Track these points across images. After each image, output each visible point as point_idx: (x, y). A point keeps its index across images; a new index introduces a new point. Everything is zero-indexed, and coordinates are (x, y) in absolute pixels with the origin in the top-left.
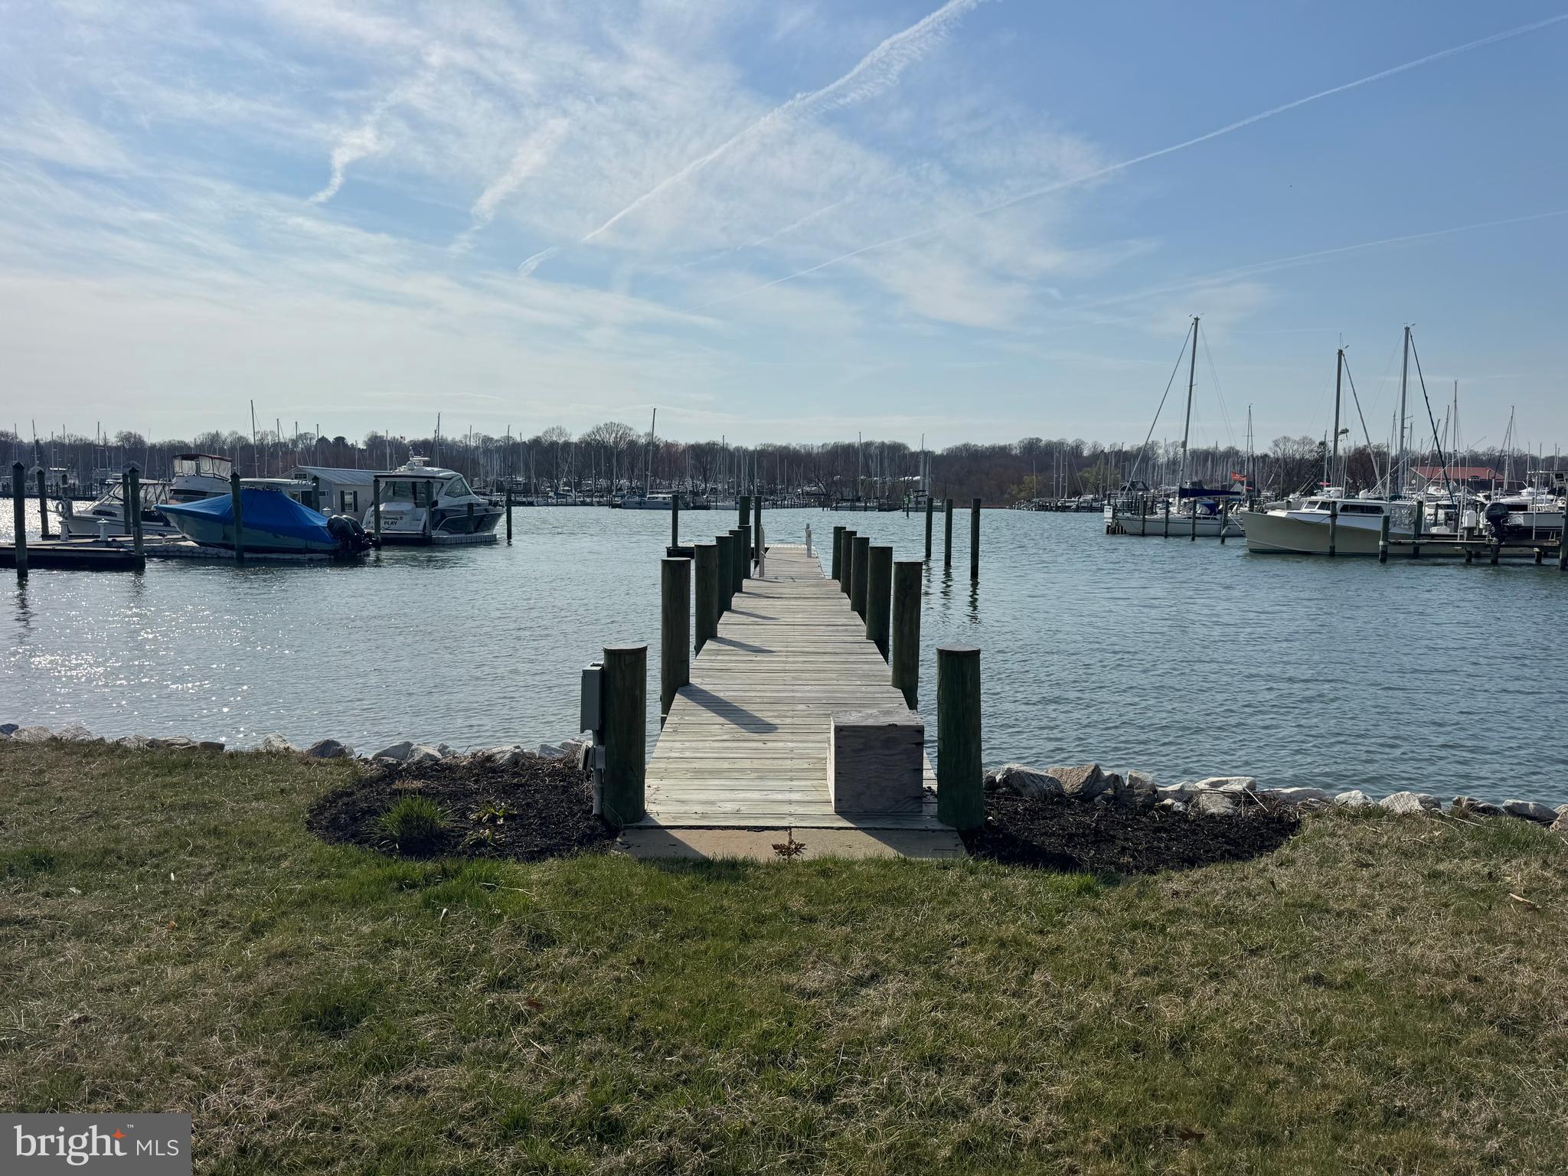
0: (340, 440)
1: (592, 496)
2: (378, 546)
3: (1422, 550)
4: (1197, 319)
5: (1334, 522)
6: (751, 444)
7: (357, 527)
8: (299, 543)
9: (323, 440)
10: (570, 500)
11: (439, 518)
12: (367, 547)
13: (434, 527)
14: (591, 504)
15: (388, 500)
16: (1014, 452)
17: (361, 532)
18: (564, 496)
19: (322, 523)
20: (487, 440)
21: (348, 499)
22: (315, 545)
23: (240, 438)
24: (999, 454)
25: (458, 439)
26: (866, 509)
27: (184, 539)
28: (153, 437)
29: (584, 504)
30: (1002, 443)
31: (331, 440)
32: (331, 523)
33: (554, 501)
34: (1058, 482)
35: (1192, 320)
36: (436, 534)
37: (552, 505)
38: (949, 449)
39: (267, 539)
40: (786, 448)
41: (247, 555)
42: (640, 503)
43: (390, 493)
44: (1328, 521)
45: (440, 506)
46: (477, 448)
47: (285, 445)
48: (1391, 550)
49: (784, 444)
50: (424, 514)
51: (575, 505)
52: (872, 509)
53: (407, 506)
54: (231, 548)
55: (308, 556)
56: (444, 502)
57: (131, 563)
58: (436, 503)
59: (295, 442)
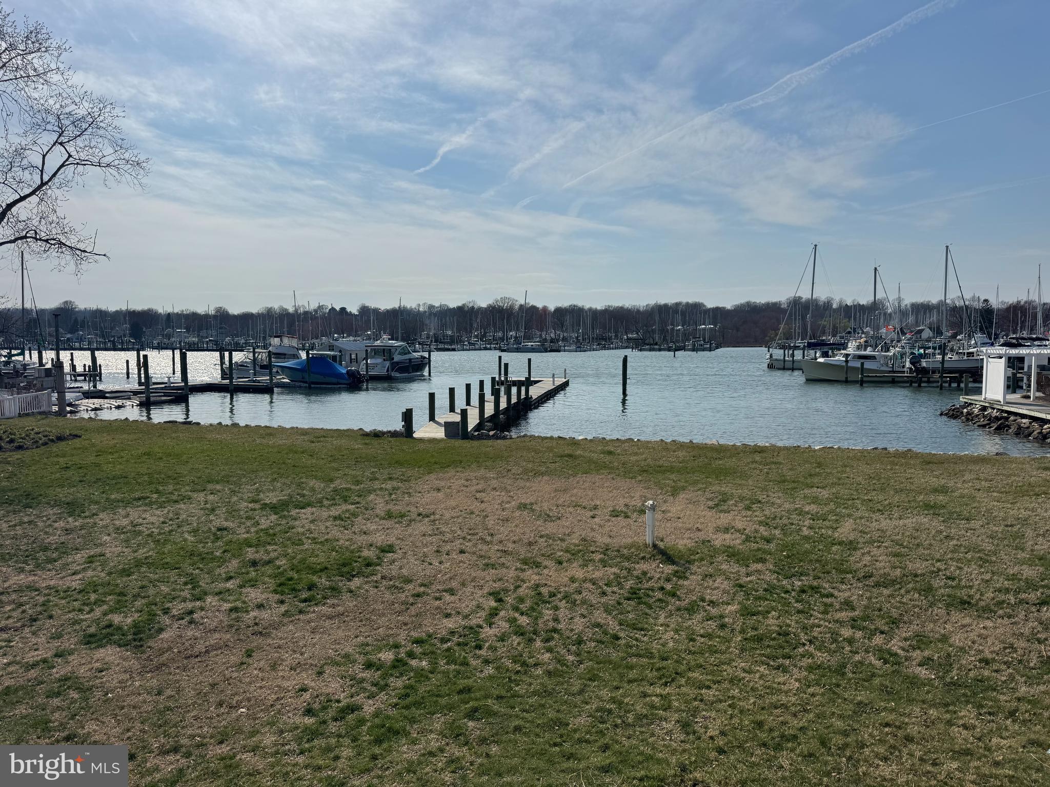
0: (343, 309)
1: (491, 344)
2: (367, 381)
3: (896, 379)
4: (816, 246)
5: (847, 364)
6: (599, 305)
7: (358, 372)
8: (334, 380)
9: (333, 309)
10: (477, 347)
11: (396, 366)
12: (363, 382)
13: (392, 370)
14: (490, 349)
15: (372, 358)
16: (782, 307)
17: (360, 375)
18: (474, 344)
19: (344, 371)
20: (431, 307)
21: (353, 356)
22: (341, 381)
23: (286, 310)
24: (773, 308)
25: (413, 307)
26: (660, 350)
27: (283, 378)
28: (235, 310)
29: (486, 349)
30: (774, 300)
31: (338, 309)
32: (348, 372)
33: (468, 348)
34: (795, 330)
35: (813, 246)
36: (394, 374)
37: (466, 350)
38: (735, 305)
39: (320, 378)
40: (622, 308)
41: (313, 386)
42: (517, 349)
43: (373, 354)
44: (844, 364)
45: (395, 360)
46: (425, 312)
47: (311, 313)
48: (865, 379)
49: (620, 305)
50: (388, 364)
51: (480, 350)
52: (664, 350)
53: (379, 360)
54: (306, 382)
55: (338, 386)
56: (397, 358)
57: (267, 390)
58: (393, 359)
59: (316, 311)
